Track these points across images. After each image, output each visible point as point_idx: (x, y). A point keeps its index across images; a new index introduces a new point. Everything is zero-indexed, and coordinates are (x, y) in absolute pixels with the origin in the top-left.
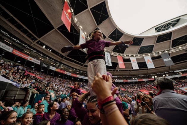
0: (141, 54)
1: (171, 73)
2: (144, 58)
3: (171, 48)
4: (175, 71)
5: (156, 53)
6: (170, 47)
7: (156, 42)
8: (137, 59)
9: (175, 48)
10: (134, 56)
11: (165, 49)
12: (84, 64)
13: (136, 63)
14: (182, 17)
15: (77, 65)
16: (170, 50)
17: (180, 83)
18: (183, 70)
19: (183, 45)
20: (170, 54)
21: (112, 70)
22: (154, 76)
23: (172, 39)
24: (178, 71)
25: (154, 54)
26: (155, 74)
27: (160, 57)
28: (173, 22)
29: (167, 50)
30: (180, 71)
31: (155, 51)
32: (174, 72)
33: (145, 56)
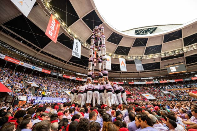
0: (117, 55)
1: (138, 79)
2: (119, 59)
3: (144, 55)
4: (142, 79)
5: (130, 57)
6: (143, 53)
7: (133, 45)
8: (112, 59)
9: (146, 56)
10: (110, 55)
11: (139, 55)
12: (42, 50)
13: (109, 62)
14: (159, 26)
15: (28, 47)
16: (142, 57)
17: (143, 90)
18: (148, 78)
19: (153, 54)
20: (142, 61)
21: (83, 67)
22: (125, 80)
23: (146, 46)
24: (144, 79)
25: (129, 58)
26: (125, 79)
27: (132, 62)
28: (151, 29)
29: (140, 56)
30: (146, 78)
31: (130, 55)
32: (140, 79)
33: (120, 58)
